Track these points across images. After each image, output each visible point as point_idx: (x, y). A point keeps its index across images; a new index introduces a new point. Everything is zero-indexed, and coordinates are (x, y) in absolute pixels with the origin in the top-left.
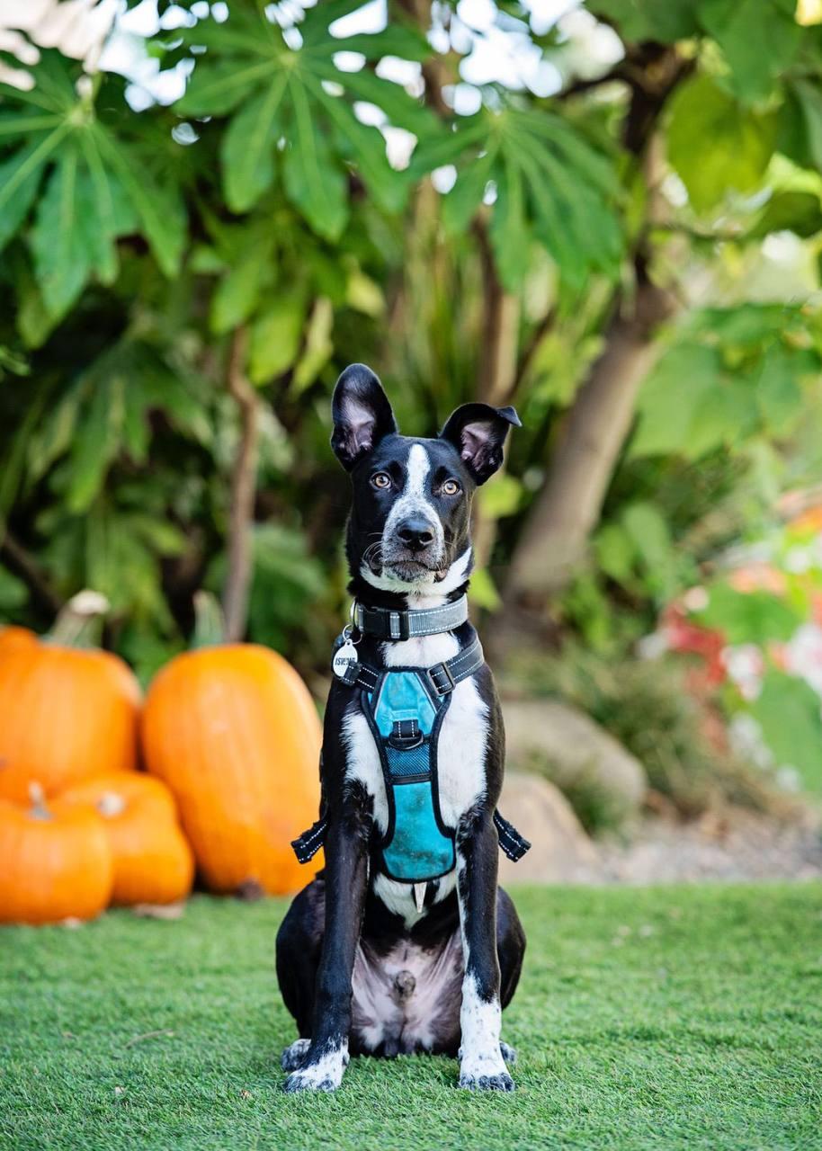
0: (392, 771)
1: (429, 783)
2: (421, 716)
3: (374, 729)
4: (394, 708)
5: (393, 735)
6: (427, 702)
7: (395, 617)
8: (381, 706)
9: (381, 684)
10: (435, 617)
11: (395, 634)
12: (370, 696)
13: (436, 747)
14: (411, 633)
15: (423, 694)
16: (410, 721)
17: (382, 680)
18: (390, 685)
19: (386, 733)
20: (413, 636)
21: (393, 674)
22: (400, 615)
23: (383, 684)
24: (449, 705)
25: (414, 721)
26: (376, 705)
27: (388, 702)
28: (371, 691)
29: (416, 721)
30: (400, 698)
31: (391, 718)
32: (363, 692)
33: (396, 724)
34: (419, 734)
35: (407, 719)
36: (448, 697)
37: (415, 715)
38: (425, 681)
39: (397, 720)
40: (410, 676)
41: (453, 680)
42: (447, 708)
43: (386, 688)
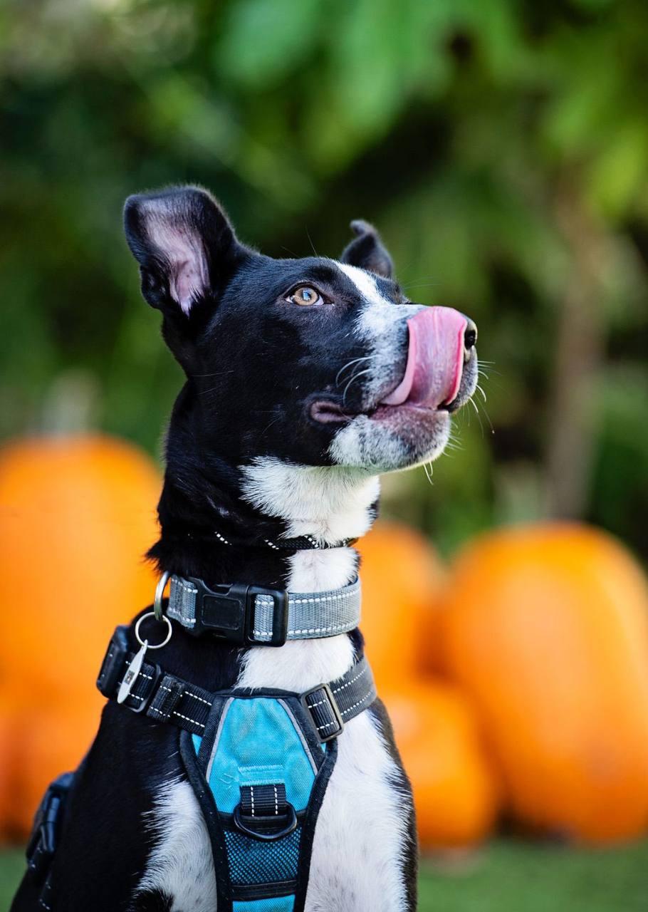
0: (235, 875)
1: (291, 898)
2: (290, 777)
3: (205, 799)
4: (244, 762)
5: (241, 810)
6: (300, 754)
7: (265, 603)
8: (219, 759)
9: (219, 718)
10: (330, 608)
11: (263, 631)
12: (196, 740)
13: (312, 833)
14: (290, 633)
15: (295, 738)
16: (271, 786)
17: (221, 712)
18: (235, 720)
19: (226, 806)
20: (296, 638)
21: (239, 701)
22: (275, 599)
23: (223, 718)
24: (335, 758)
25: (278, 786)
26: (209, 754)
27: (232, 752)
28: (200, 732)
29: (281, 787)
30: (254, 744)
31: (237, 780)
32: (183, 734)
33: (245, 790)
34: (287, 810)
35: (266, 782)
36: (332, 746)
37: (280, 776)
38: (298, 715)
39: (248, 784)
40: (270, 704)
41: (340, 715)
42: (333, 764)
43: (228, 724)
